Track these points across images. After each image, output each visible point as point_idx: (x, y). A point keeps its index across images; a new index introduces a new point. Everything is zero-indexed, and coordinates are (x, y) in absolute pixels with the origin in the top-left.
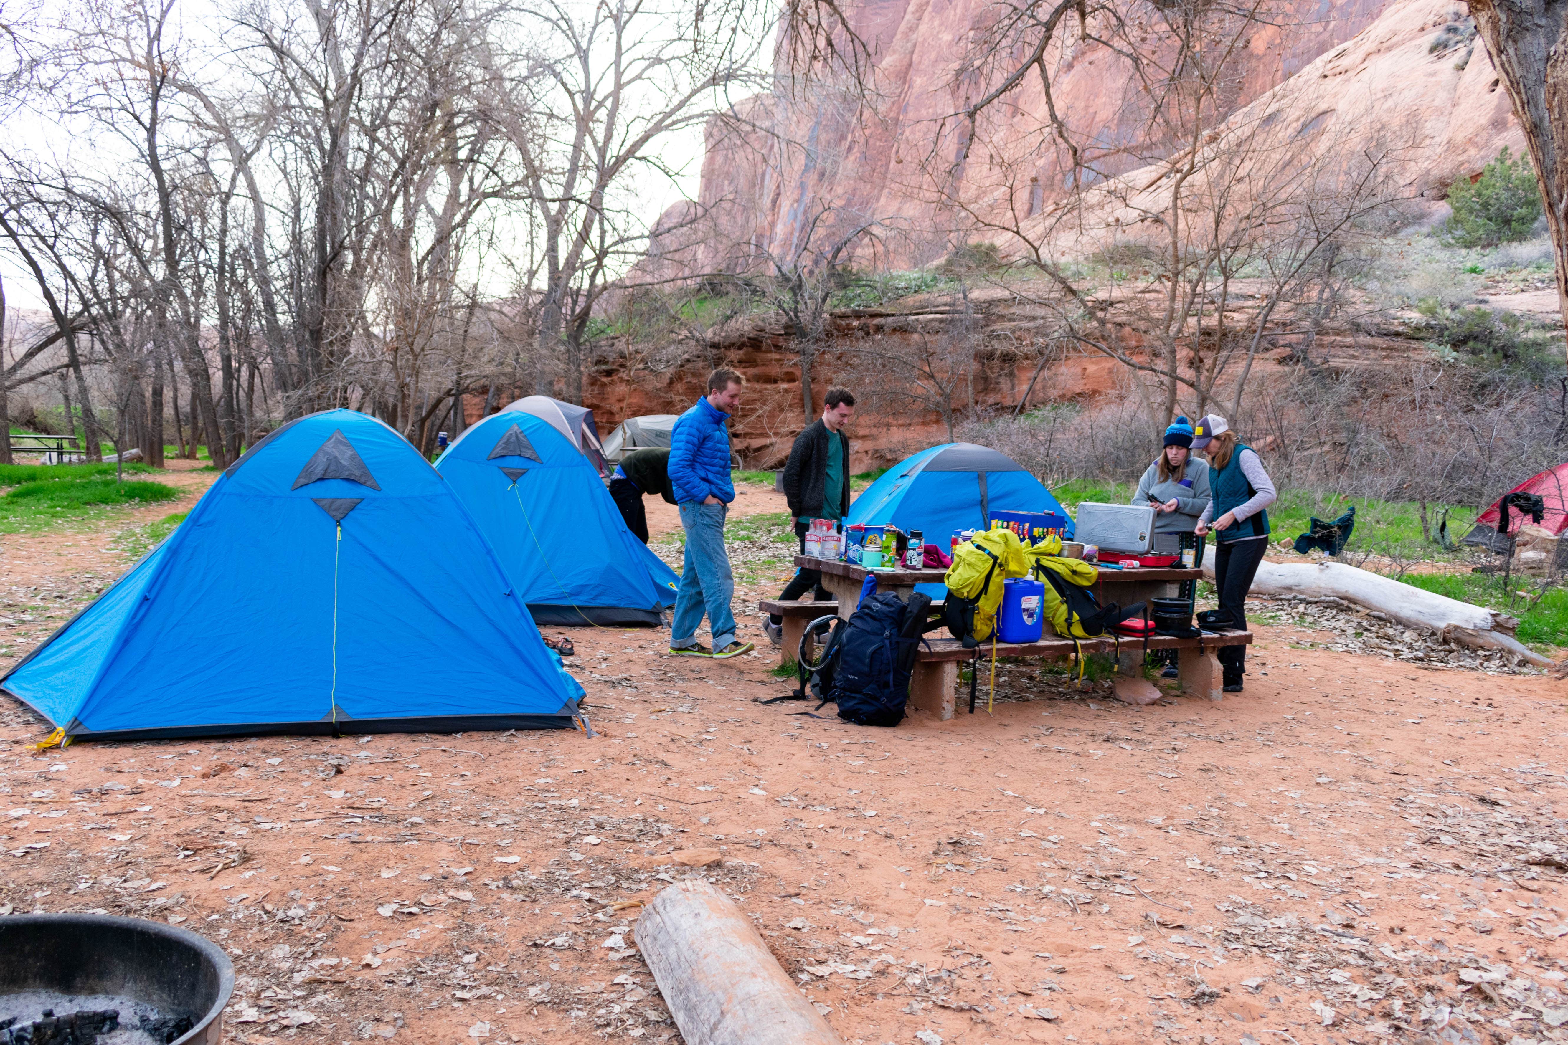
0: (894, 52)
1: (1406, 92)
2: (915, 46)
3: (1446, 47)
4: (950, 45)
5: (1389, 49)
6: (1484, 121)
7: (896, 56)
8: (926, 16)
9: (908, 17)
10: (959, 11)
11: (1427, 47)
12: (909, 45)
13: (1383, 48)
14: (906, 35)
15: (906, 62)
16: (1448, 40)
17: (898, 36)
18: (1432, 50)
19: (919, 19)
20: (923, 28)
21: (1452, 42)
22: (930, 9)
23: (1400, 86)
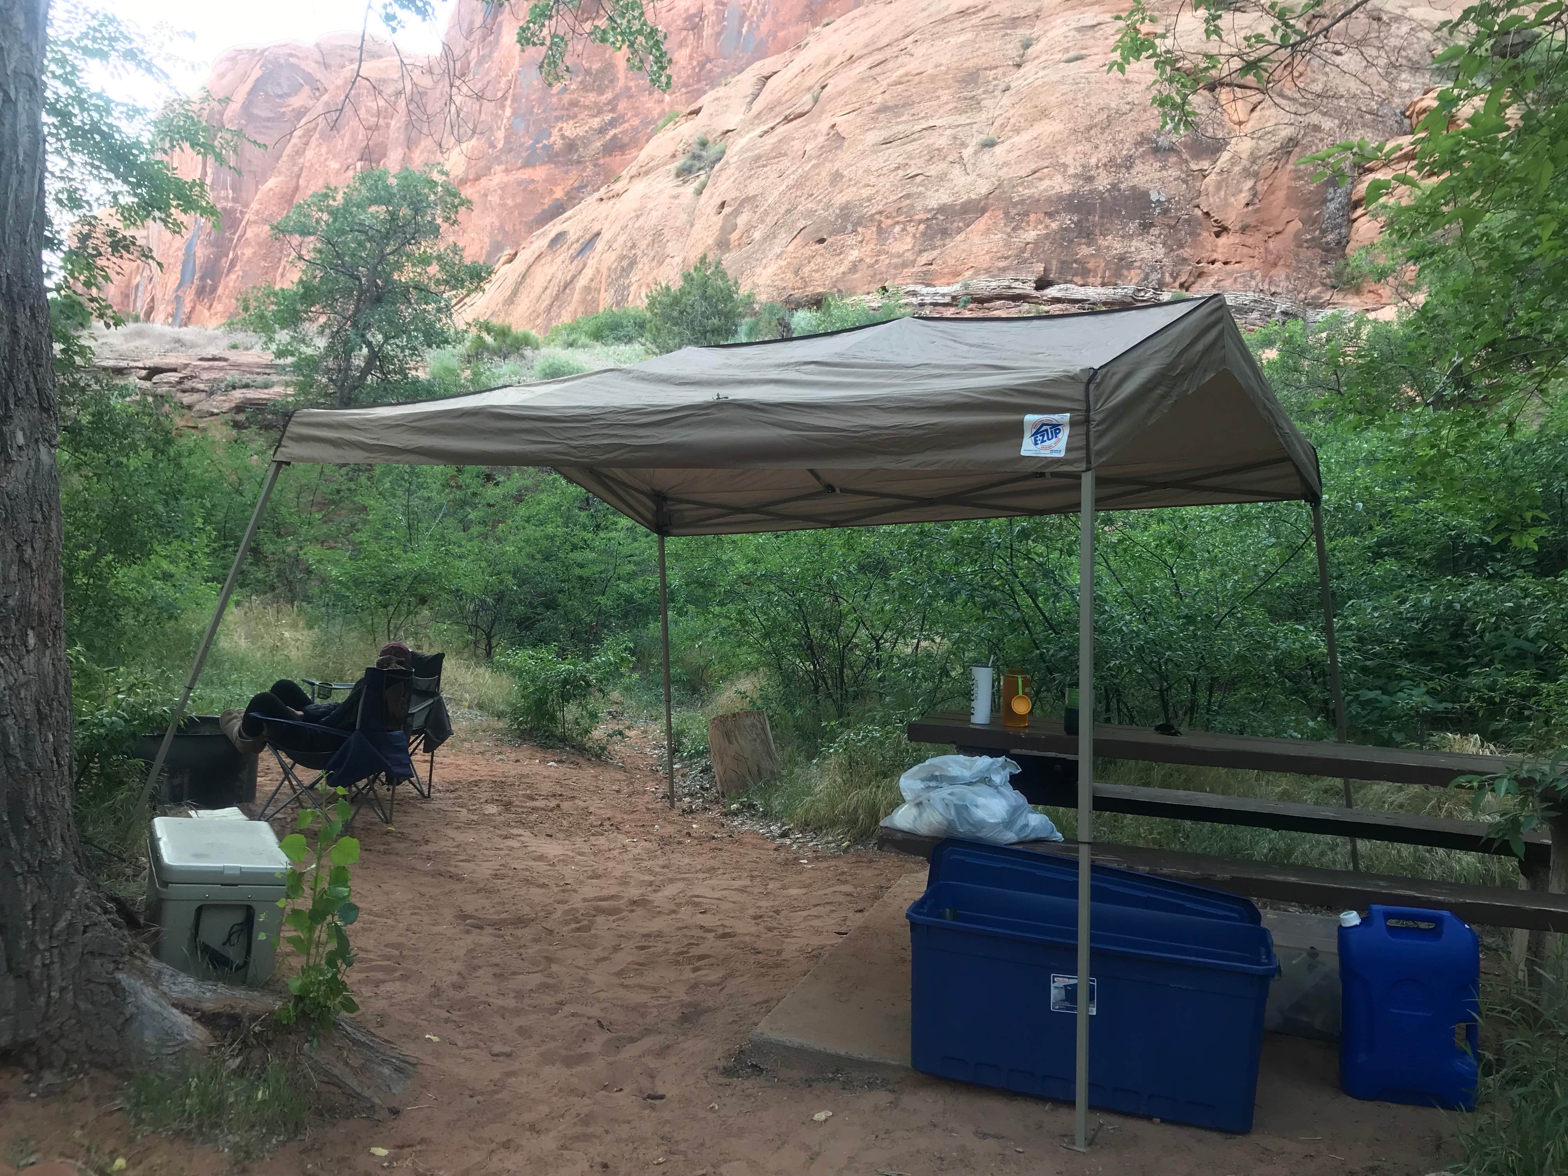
0: (280, 173)
1: (654, 213)
2: (301, 169)
3: (690, 172)
4: (338, 173)
5: (647, 173)
6: (710, 241)
7: (282, 178)
8: (313, 142)
9: (294, 140)
10: (346, 141)
11: (673, 172)
12: (296, 169)
13: (644, 172)
14: (292, 158)
15: (293, 184)
16: (691, 166)
17: (284, 158)
18: (678, 175)
19: (307, 144)
20: (310, 154)
21: (695, 169)
22: (317, 135)
23: (650, 206)
